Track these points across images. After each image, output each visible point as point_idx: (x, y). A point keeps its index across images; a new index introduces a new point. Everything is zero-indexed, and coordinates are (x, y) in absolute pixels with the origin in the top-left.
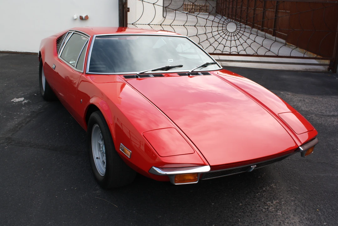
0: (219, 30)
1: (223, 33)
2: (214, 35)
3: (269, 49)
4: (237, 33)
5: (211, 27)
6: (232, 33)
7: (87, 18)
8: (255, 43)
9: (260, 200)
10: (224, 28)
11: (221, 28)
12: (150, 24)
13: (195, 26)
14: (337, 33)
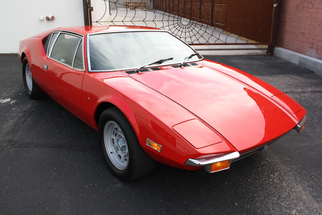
0: (175, 24)
1: (178, 26)
2: (170, 28)
3: (218, 38)
4: (191, 25)
5: (168, 21)
6: (186, 26)
7: (53, 18)
8: (206, 33)
9: (263, 174)
10: (179, 22)
11: (176, 22)
12: (113, 21)
13: (153, 21)
14: (272, 22)
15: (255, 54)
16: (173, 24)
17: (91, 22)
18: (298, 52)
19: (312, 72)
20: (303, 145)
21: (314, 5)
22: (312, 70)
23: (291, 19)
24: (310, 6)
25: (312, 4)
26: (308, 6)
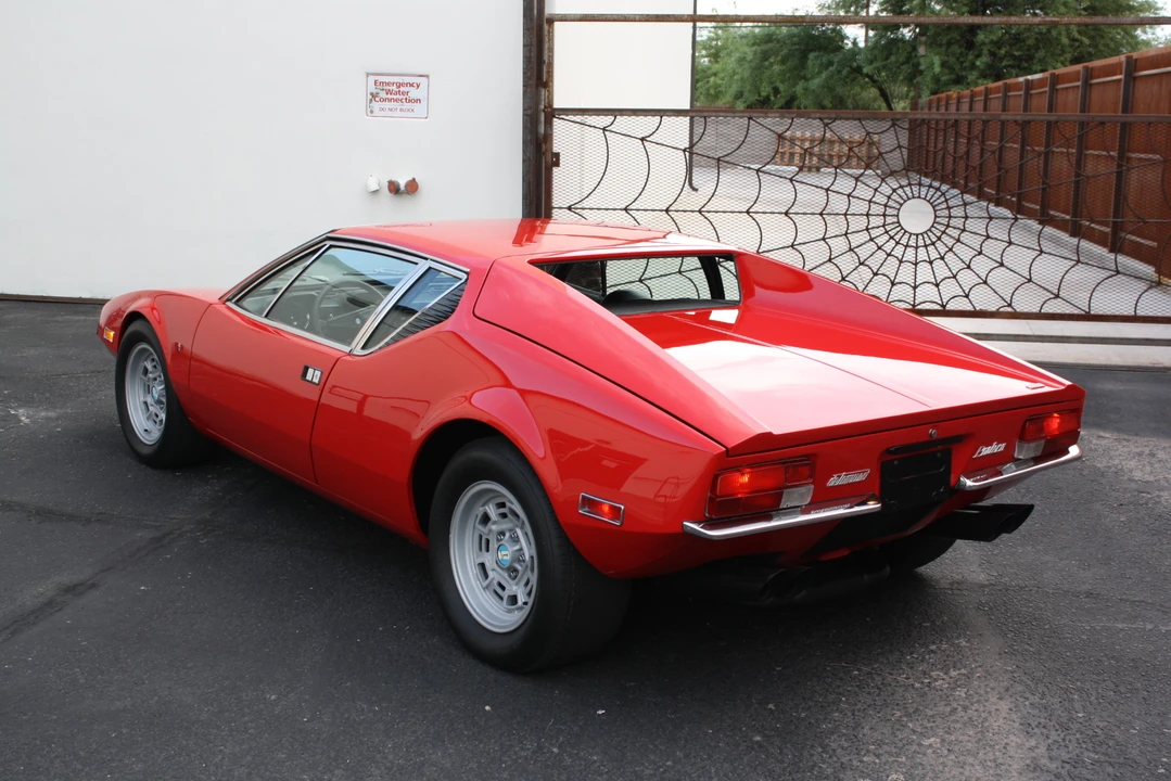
0: (873, 228)
1: (886, 237)
2: (853, 245)
3: (1055, 291)
4: (938, 235)
5: (845, 215)
6: (920, 237)
7: (412, 187)
8: (1003, 269)
10: (889, 220)
11: (880, 221)
12: (631, 207)
13: (786, 214)
16: (867, 229)
17: (549, 208)
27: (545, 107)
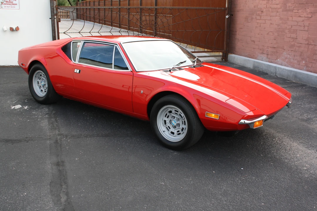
7: (17, 29)
14: (225, 31)
15: (211, 61)
16: (138, 35)
17: (58, 33)
18: (250, 58)
19: (267, 74)
20: (285, 122)
21: (262, 17)
22: (265, 72)
23: (241, 28)
24: (258, 17)
25: (259, 16)
26: (256, 18)
27: (56, 6)
